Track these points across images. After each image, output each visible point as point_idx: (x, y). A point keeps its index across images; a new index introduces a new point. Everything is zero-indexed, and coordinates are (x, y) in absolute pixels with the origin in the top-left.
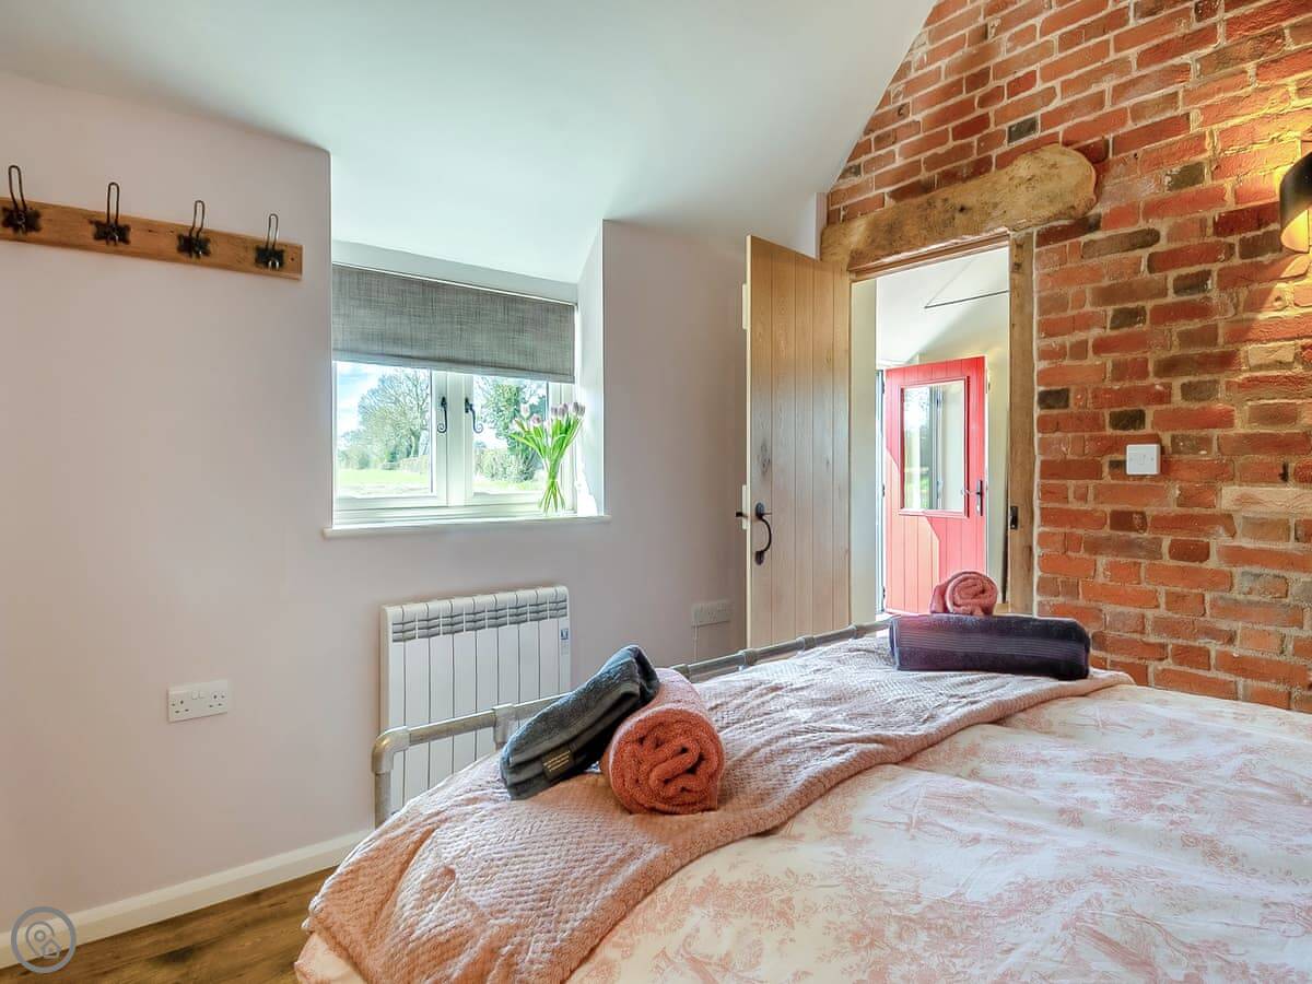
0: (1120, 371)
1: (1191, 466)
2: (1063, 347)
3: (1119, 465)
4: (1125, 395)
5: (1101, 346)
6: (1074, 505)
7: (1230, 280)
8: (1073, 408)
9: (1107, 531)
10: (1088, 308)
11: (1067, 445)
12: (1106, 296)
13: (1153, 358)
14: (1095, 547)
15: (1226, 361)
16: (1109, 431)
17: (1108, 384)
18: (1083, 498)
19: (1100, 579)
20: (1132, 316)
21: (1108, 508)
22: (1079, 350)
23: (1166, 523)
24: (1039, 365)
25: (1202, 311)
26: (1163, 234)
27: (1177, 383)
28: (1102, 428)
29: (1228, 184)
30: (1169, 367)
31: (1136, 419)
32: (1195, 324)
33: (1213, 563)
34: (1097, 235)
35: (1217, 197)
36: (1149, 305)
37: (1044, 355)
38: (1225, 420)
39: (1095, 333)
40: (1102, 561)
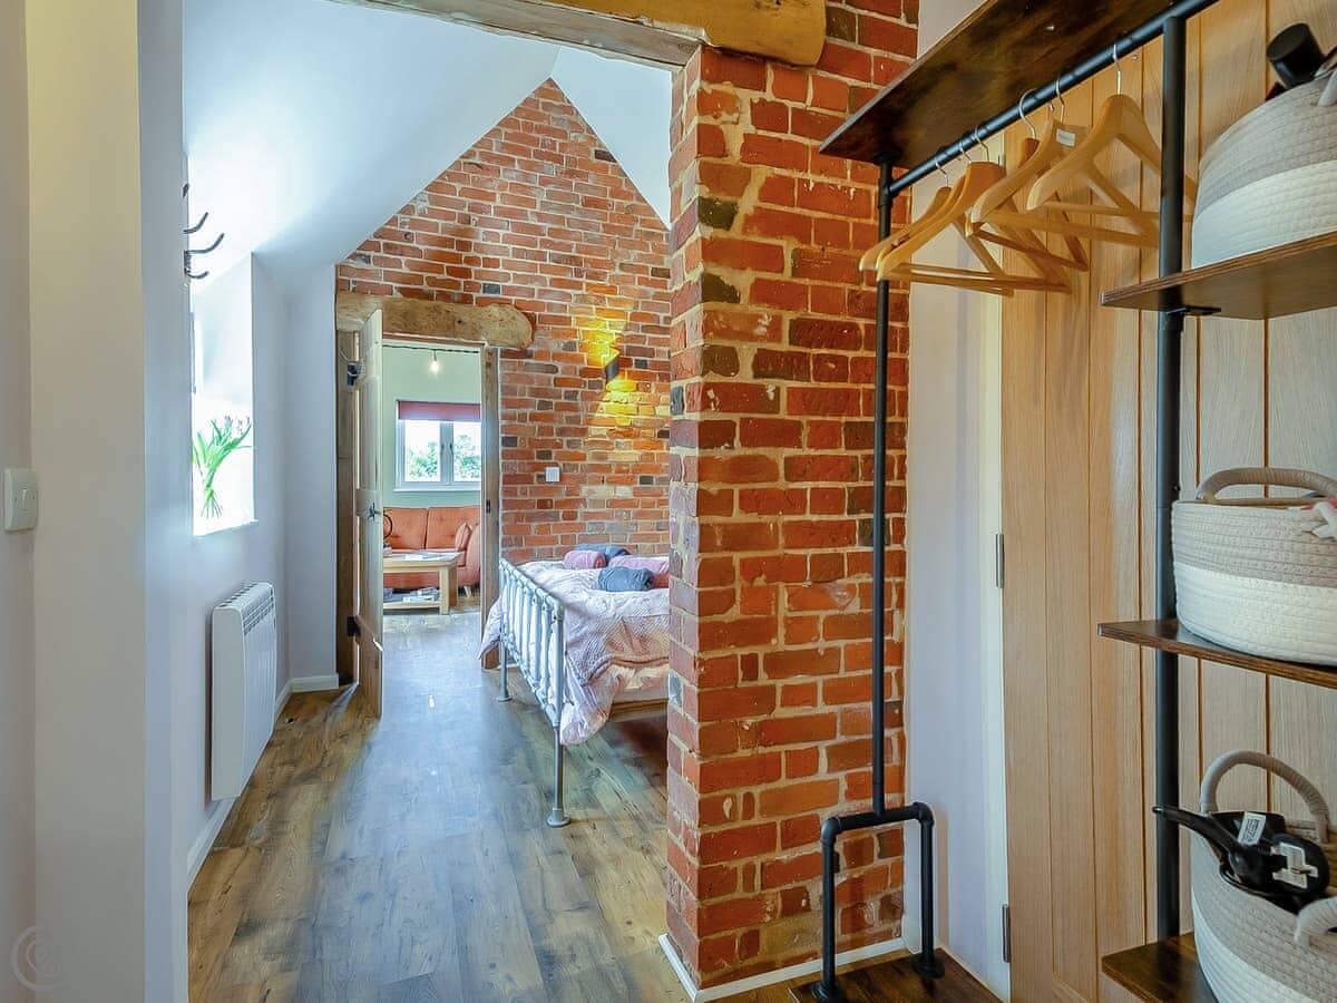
0: (542, 431)
1: (570, 477)
2: (515, 415)
3: (542, 478)
4: (543, 443)
5: (534, 418)
6: (520, 498)
7: (586, 397)
8: (519, 447)
9: (536, 510)
10: (526, 397)
11: (517, 467)
12: (536, 392)
13: (556, 426)
14: (530, 519)
15: (584, 432)
16: (536, 460)
17: (536, 436)
18: (525, 494)
19: (533, 534)
20: (547, 405)
21: (536, 498)
22: (522, 418)
23: (561, 504)
24: (502, 423)
25: (574, 408)
26: (560, 370)
27: (565, 439)
28: (533, 458)
29: (585, 355)
30: (562, 432)
31: (548, 455)
32: (572, 414)
33: (578, 520)
34: (531, 361)
35: (581, 360)
36: (554, 401)
37: (504, 417)
38: (583, 457)
39: (529, 411)
40: (534, 524)
